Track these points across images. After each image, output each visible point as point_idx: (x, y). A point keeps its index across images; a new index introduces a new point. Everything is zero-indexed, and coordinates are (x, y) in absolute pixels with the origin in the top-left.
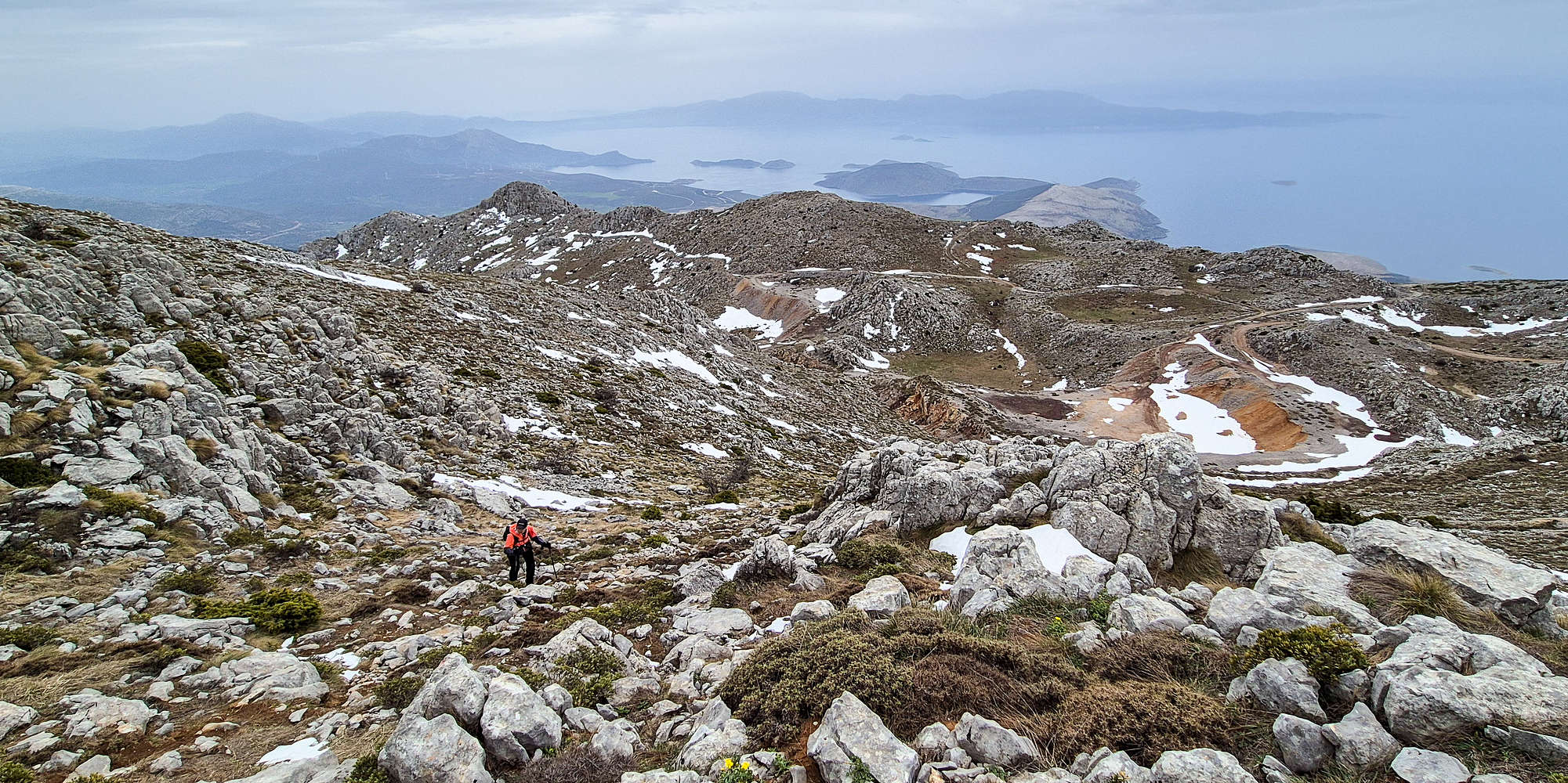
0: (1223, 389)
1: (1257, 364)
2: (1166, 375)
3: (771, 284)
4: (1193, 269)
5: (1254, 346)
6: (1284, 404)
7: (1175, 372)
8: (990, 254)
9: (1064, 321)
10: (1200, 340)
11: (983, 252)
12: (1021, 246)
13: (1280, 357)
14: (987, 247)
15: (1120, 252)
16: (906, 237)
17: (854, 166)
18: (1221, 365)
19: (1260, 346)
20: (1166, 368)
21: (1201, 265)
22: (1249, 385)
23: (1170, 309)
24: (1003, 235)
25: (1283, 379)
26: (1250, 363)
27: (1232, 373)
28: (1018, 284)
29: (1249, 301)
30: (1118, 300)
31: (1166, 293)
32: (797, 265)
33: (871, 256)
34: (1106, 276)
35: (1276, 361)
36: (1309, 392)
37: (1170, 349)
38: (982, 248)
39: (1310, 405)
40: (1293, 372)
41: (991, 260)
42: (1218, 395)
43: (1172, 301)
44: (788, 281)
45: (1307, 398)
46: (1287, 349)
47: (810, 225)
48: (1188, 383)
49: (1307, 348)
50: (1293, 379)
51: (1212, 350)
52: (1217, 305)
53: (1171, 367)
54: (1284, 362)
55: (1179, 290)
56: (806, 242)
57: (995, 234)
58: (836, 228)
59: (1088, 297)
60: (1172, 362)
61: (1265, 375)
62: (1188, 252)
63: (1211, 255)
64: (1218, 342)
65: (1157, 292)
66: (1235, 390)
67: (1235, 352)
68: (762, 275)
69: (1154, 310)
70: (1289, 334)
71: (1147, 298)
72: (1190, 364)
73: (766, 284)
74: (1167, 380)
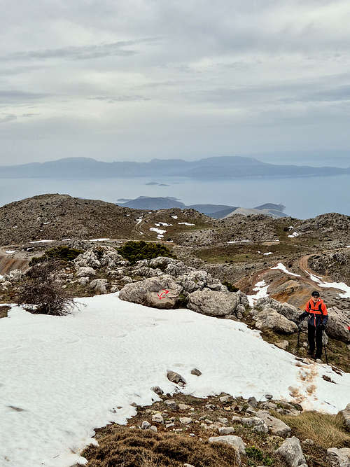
0: (289, 294)
1: (313, 278)
2: (255, 289)
3: (13, 252)
4: (286, 230)
5: (311, 266)
6: (326, 301)
7: (261, 287)
8: (165, 228)
9: (201, 263)
10: (281, 266)
11: (161, 227)
12: (186, 223)
13: (327, 271)
14: (164, 224)
15: (243, 222)
16: (111, 219)
17: (122, 200)
18: (289, 279)
19: (315, 266)
20: (256, 285)
21: (291, 227)
22: (305, 290)
23: (270, 253)
24: (176, 217)
25: (328, 285)
26: (308, 277)
27: (295, 284)
28: (178, 244)
29: (317, 245)
30: (240, 250)
31: (269, 244)
32: (34, 239)
33: (84, 230)
34: (233, 236)
35: (324, 274)
36: (343, 292)
37: (260, 273)
38: (161, 225)
39: (344, 300)
40: (335, 280)
41: (165, 231)
42: (286, 299)
43: (273, 249)
44: (25, 249)
45: (342, 296)
46: (330, 265)
47: (46, 213)
48: (268, 293)
49: (343, 263)
50: (334, 285)
51: (286, 271)
52: (298, 249)
53: (259, 284)
54: (329, 274)
55: (277, 242)
56: (42, 224)
57: (170, 216)
58: (64, 214)
59: (221, 249)
60: (260, 281)
61: (317, 283)
62: (284, 220)
63: (297, 221)
64: (290, 266)
65: (263, 244)
66: (297, 295)
67: (300, 271)
68: (7, 246)
69: (260, 254)
70: (331, 256)
71: (257, 248)
72: (272, 281)
73: (10, 252)
74: (255, 293)
